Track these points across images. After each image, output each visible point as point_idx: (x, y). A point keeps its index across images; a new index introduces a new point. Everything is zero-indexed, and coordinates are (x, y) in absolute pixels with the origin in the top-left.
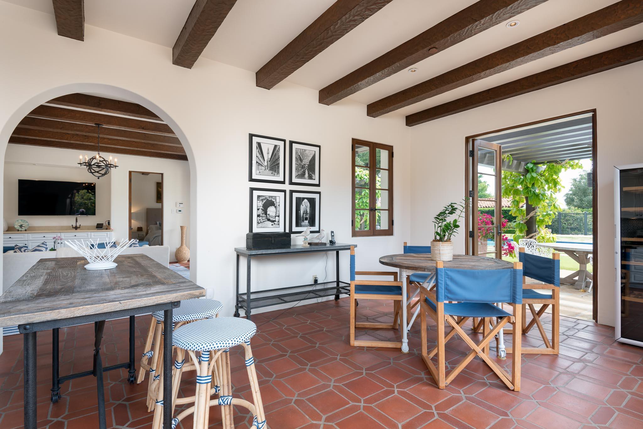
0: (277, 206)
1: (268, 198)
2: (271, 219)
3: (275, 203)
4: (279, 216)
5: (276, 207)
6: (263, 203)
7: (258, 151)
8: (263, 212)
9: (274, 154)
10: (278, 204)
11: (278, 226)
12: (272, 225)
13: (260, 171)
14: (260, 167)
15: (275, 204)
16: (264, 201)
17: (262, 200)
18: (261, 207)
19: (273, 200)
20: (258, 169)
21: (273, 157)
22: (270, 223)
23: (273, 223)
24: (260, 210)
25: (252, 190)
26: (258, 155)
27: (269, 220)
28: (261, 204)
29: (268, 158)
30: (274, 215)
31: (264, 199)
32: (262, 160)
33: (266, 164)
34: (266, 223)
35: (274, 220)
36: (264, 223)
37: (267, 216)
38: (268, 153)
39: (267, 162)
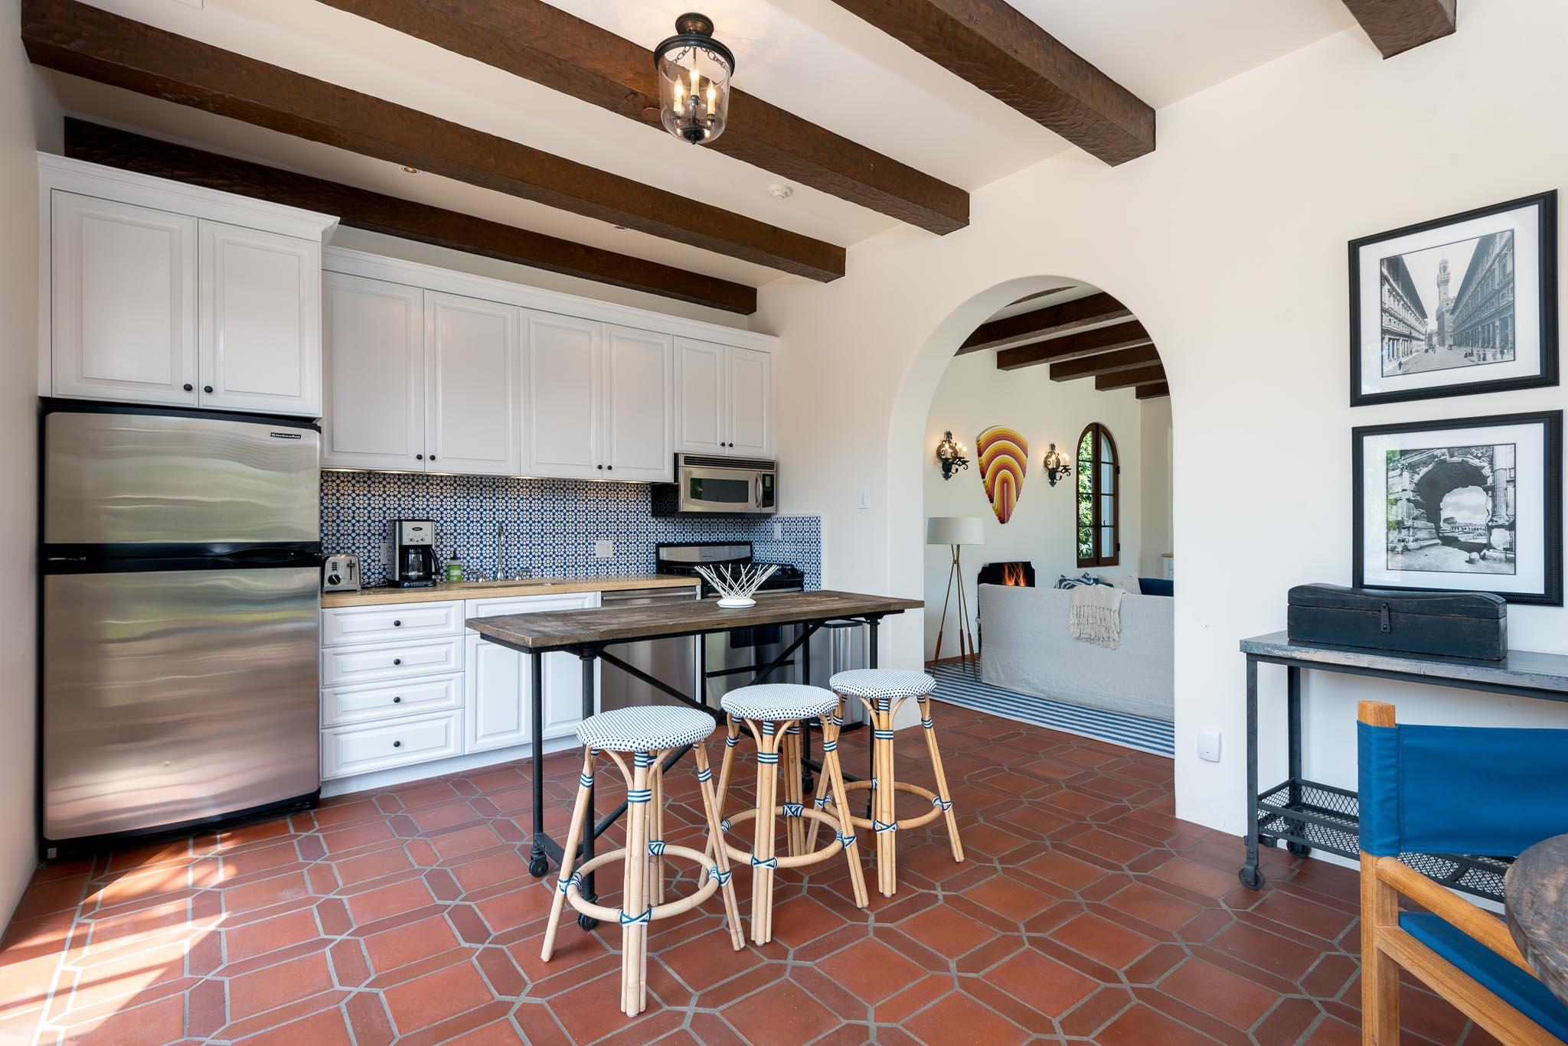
0: (1502, 483)
1: (1447, 457)
2: (1463, 538)
3: (1486, 471)
4: (1512, 527)
5: (1491, 490)
6: (1417, 478)
7: (1392, 290)
8: (1416, 512)
9: (1480, 274)
10: (1503, 477)
11: (1507, 568)
12: (1471, 561)
13: (1403, 360)
14: (1401, 346)
15: (1485, 478)
16: (1424, 471)
17: (1412, 468)
18: (1410, 495)
19: (1476, 462)
20: (1393, 355)
21: (1472, 289)
22: (1457, 557)
23: (1475, 555)
24: (1402, 504)
25: (1359, 434)
26: (1390, 303)
27: (1450, 541)
28: (1405, 482)
29: (1443, 301)
30: (1482, 520)
31: (1425, 463)
32: (1410, 318)
33: (1432, 325)
34: (1433, 552)
35: (1483, 540)
36: (1426, 551)
37: (1438, 528)
38: (1443, 282)
39: (1440, 318)
